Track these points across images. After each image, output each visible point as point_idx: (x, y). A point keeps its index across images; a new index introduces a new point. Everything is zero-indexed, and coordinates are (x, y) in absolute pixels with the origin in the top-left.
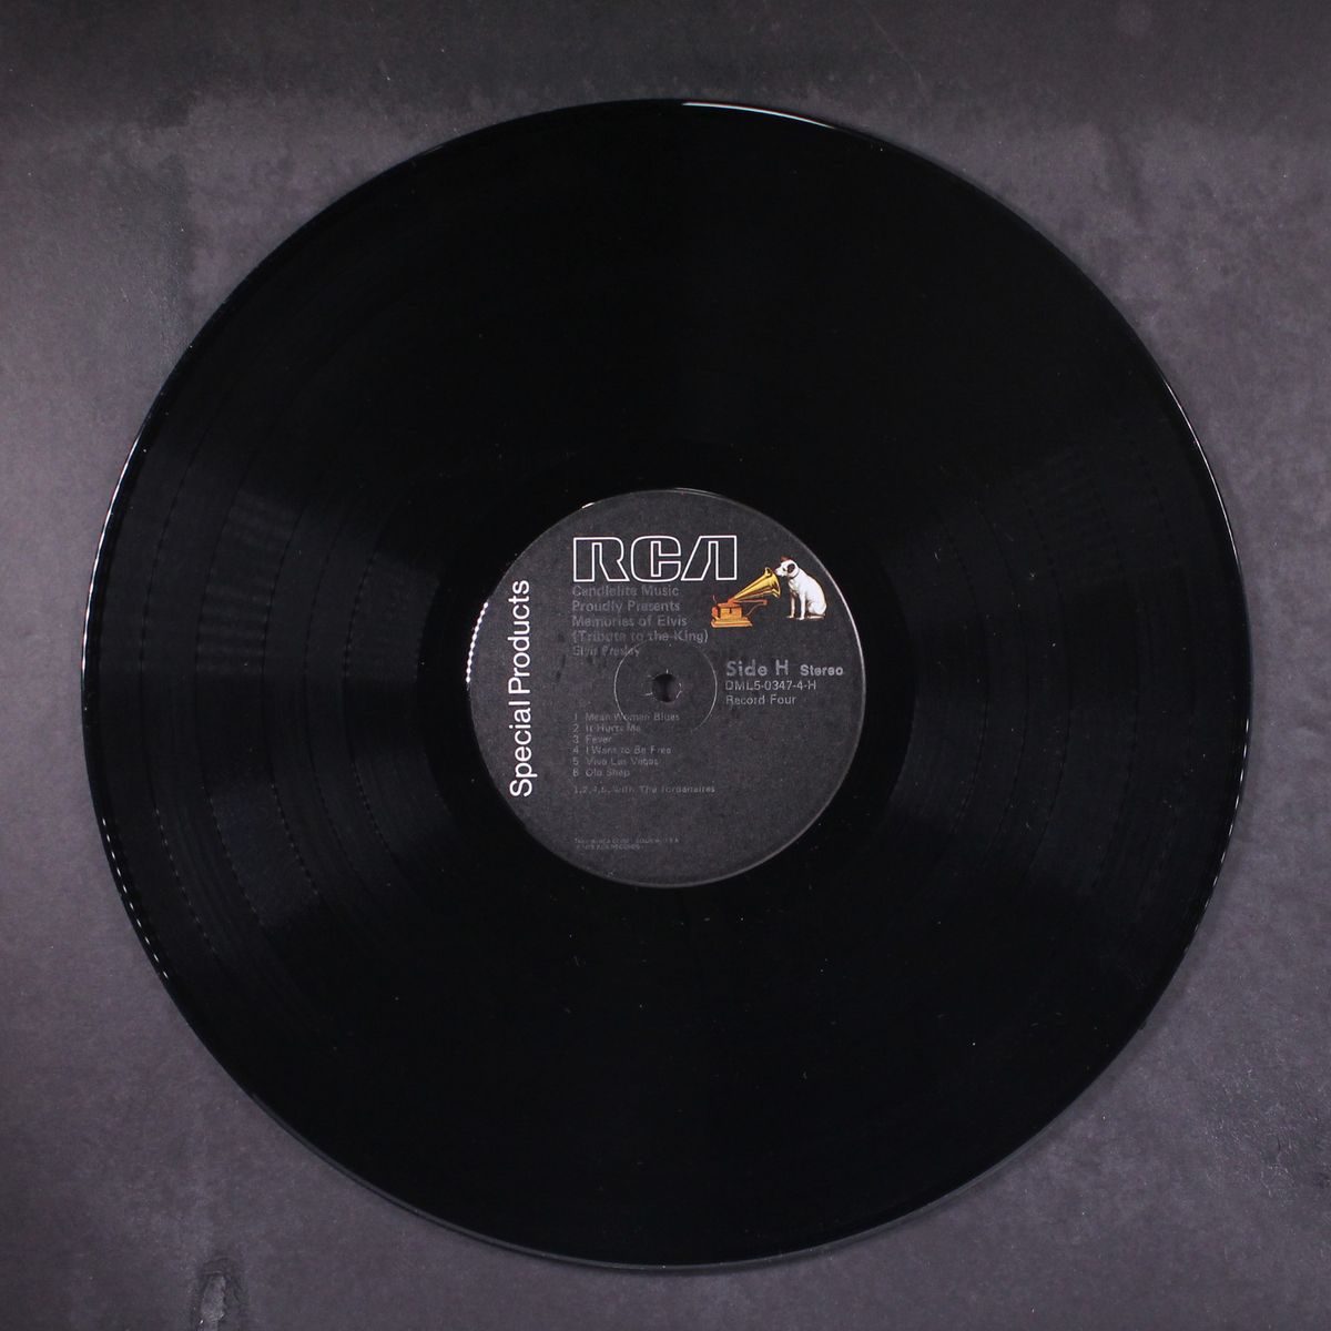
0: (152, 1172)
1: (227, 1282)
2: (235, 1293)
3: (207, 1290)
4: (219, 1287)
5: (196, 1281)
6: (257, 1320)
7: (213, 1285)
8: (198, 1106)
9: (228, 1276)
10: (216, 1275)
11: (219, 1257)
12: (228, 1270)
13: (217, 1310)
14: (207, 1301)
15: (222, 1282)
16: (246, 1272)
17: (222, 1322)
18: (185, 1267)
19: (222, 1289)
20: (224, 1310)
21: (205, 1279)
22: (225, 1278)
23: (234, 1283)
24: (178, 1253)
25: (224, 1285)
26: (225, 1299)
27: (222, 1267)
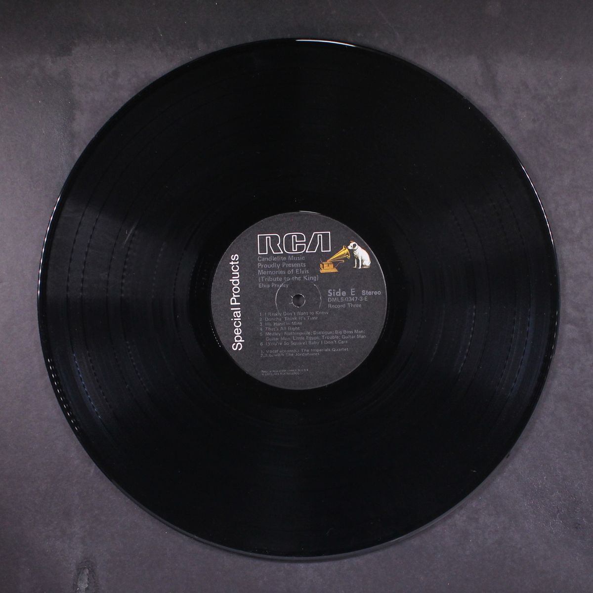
0: (56, 522)
1: (89, 571)
2: (93, 576)
3: (80, 575)
4: (86, 573)
5: (75, 571)
6: (103, 588)
7: (83, 573)
8: (76, 493)
9: (90, 569)
10: (85, 568)
11: (86, 560)
12: (90, 566)
13: (85, 584)
14: (80, 580)
15: (87, 571)
16: (98, 567)
17: (87, 589)
18: (70, 564)
19: (87, 575)
20: (88, 584)
21: (80, 570)
22: (88, 569)
23: (92, 572)
24: (67, 558)
25: (88, 573)
26: (88, 579)
27: (87, 565)
